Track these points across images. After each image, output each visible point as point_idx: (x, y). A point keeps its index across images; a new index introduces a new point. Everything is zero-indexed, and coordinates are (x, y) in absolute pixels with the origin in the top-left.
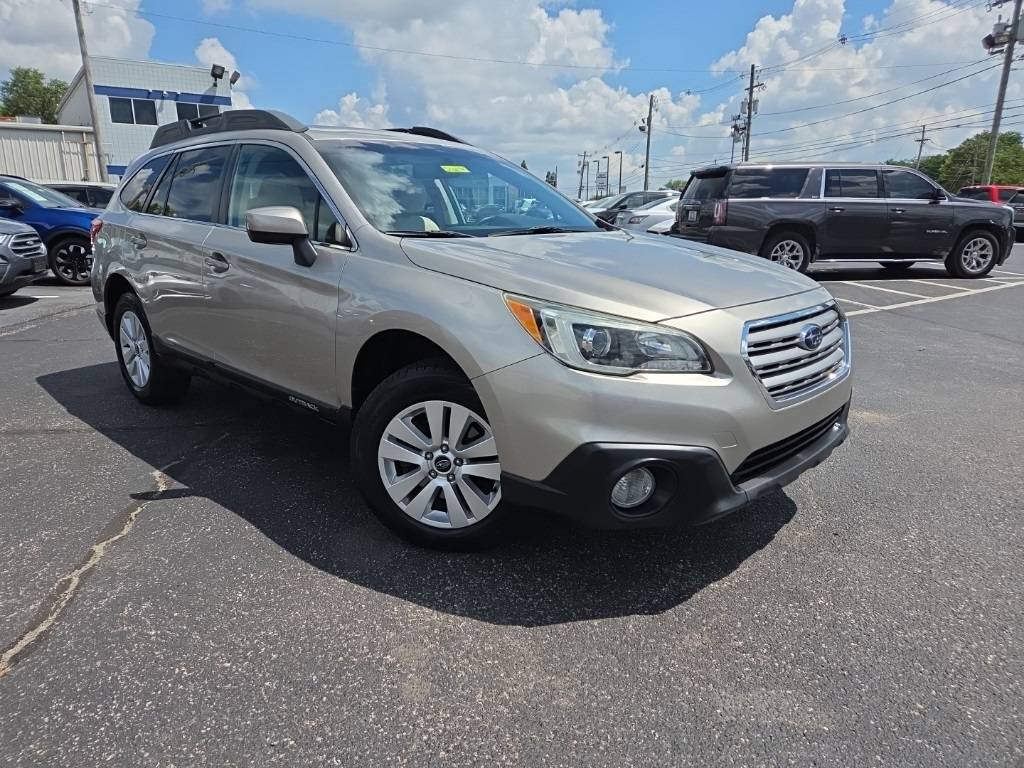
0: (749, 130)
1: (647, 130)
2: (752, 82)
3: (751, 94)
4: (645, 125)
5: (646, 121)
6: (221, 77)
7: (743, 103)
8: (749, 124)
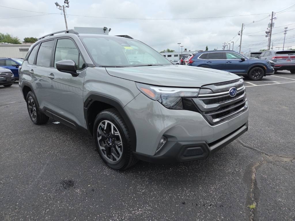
0: (271, 33)
1: (241, 34)
2: (272, 17)
3: (272, 21)
4: (240, 33)
5: (241, 32)
6: (106, 30)
7: (269, 24)
8: (271, 31)
